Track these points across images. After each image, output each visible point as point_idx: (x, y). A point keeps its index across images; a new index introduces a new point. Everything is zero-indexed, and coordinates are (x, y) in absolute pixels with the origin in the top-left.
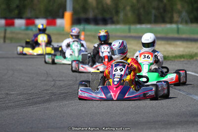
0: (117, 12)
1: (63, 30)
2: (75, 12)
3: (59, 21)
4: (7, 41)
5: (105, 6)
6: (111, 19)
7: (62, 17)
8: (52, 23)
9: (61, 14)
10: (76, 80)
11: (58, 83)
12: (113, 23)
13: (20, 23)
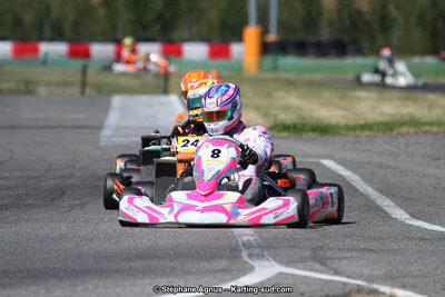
3: (236, 49)
4: (88, 90)
6: (355, 42)
7: (239, 38)
8: (220, 51)
12: (360, 52)
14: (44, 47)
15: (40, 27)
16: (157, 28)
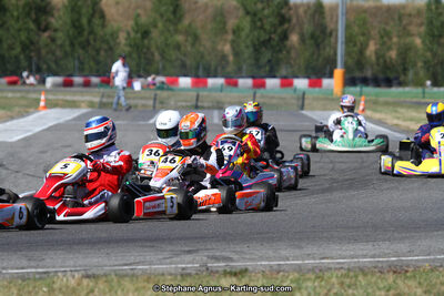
0: (405, 70)
1: (332, 94)
2: (347, 69)
3: (326, 82)
5: (388, 60)
6: (397, 78)
8: (315, 84)
9: (327, 71)
10: (363, 162)
11: (338, 166)
12: (401, 84)
13: (272, 83)
14: (211, 81)
15: (198, 68)
16: (267, 68)
